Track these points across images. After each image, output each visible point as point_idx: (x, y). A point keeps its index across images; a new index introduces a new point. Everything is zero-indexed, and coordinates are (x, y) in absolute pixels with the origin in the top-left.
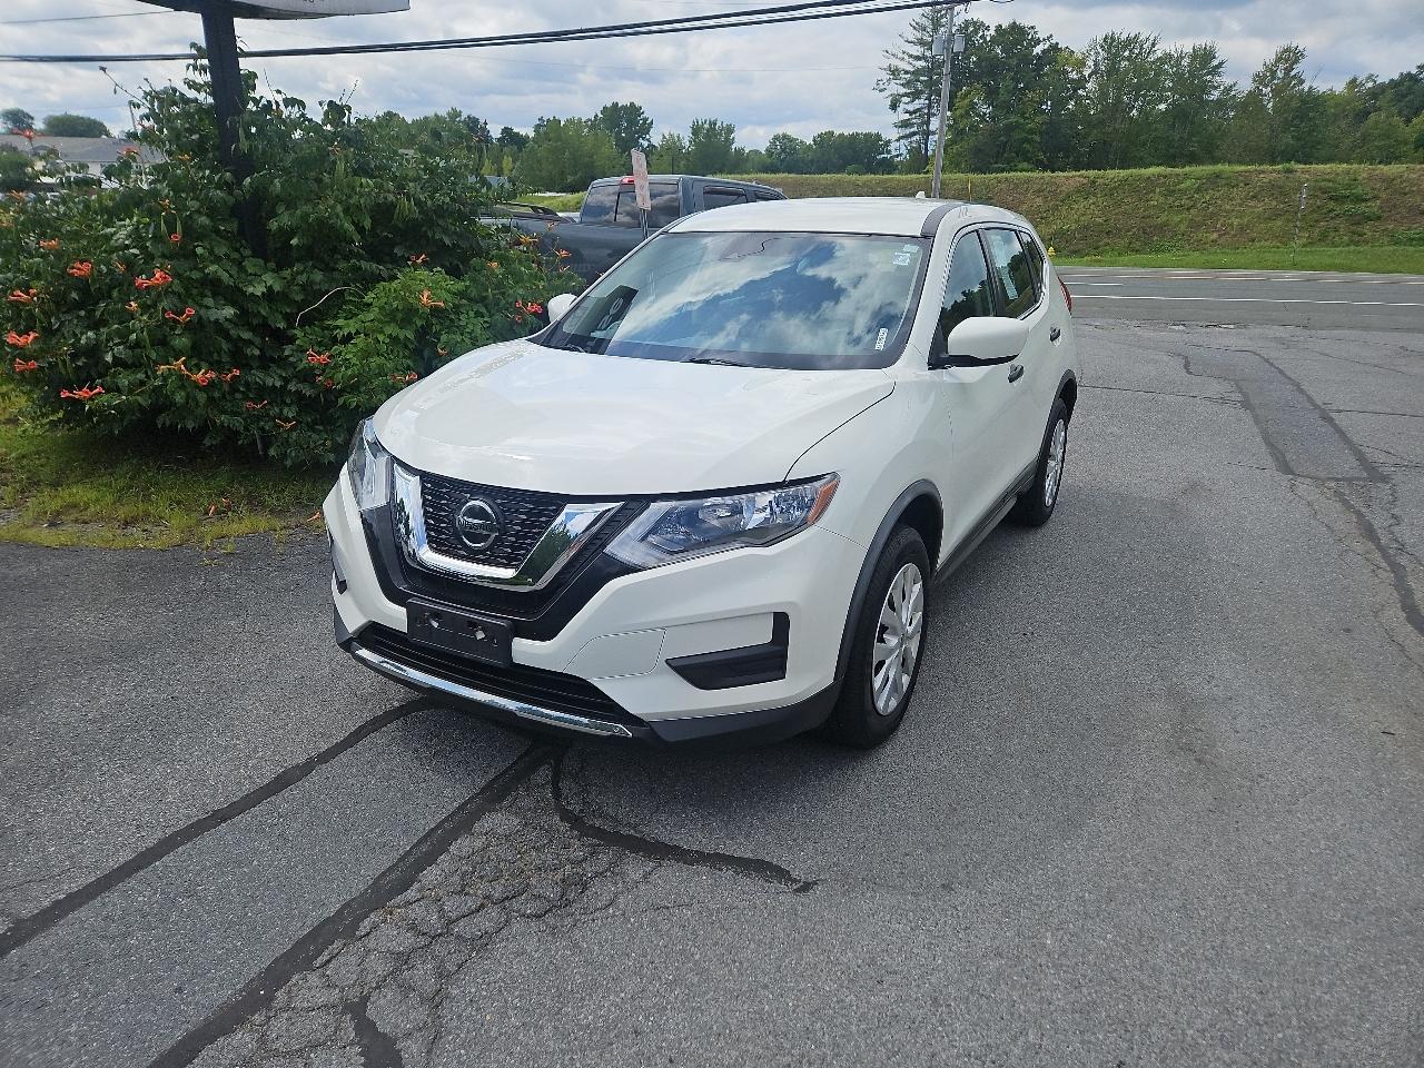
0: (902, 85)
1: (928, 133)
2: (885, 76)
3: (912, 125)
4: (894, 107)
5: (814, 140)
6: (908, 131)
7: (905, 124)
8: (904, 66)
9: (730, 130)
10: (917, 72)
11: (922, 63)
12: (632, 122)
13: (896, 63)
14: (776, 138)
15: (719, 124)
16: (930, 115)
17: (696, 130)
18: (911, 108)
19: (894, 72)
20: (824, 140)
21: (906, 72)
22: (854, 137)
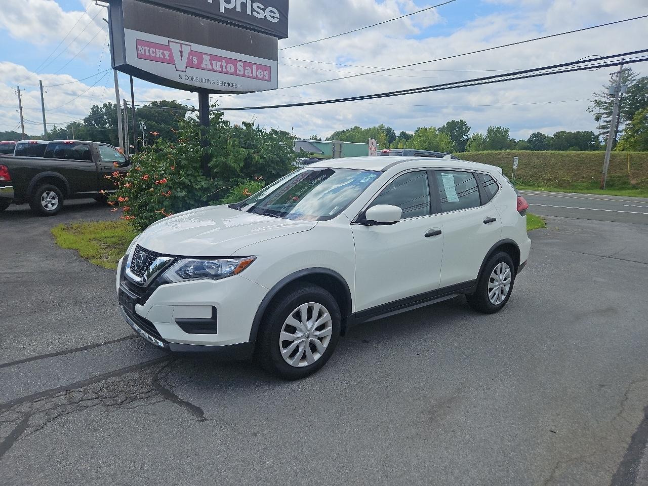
0: (603, 109)
1: (617, 132)
2: (593, 105)
3: (607, 128)
4: (597, 119)
5: (554, 135)
6: (605, 130)
7: (603, 127)
8: (603, 100)
9: (507, 131)
10: (611, 103)
12: (460, 128)
13: (598, 99)
14: (533, 134)
15: (502, 128)
16: (618, 123)
17: (490, 131)
18: (608, 119)
19: (599, 103)
20: (558, 135)
21: (606, 103)
22: (577, 134)
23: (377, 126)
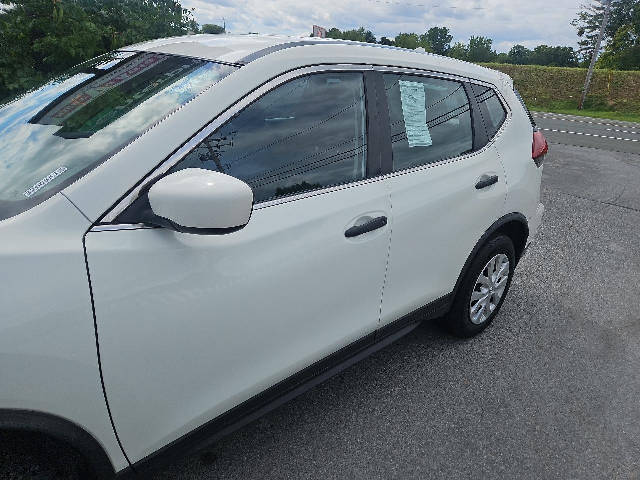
0: (587, 23)
2: (579, 17)
3: (588, 44)
4: (580, 34)
5: (535, 50)
6: (586, 47)
7: (585, 43)
8: (590, 12)
9: (490, 42)
10: (598, 16)
11: (602, 12)
12: (443, 37)
13: (585, 11)
14: (515, 48)
15: (485, 39)
17: (472, 42)
18: (590, 35)
19: (584, 16)
20: (541, 50)
21: (591, 16)
22: (557, 49)
23: (357, 29)
